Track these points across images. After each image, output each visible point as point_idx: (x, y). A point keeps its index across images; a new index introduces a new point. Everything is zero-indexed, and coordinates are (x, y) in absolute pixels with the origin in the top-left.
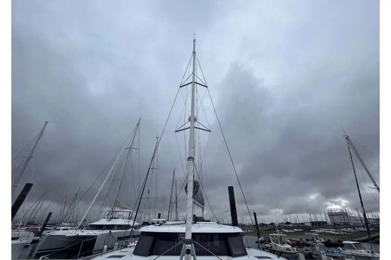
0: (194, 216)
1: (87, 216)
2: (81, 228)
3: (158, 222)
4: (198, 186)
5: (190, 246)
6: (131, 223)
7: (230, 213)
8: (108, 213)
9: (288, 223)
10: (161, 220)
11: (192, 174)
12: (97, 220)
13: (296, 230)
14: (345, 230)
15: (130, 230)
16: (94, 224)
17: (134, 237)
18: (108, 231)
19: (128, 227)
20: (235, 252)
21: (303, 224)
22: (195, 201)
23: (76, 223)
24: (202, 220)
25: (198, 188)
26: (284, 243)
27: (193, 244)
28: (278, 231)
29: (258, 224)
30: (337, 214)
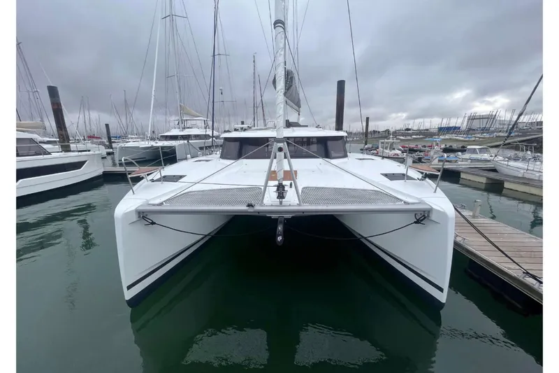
0: (287, 121)
1: (153, 126)
2: (152, 139)
3: (242, 128)
4: (292, 78)
5: (282, 144)
6: (209, 132)
7: (335, 119)
8: (177, 122)
9: (408, 130)
10: (245, 126)
11: (283, 53)
12: (168, 131)
13: (414, 137)
14: (479, 135)
15: (211, 140)
16: (166, 134)
17: (217, 146)
18: (186, 142)
19: (206, 137)
20: (333, 154)
21: (427, 130)
22: (288, 101)
23: (144, 134)
24: (296, 125)
25: (292, 81)
26: (394, 149)
27: (285, 143)
28: (391, 136)
29: (369, 131)
30: (481, 118)
